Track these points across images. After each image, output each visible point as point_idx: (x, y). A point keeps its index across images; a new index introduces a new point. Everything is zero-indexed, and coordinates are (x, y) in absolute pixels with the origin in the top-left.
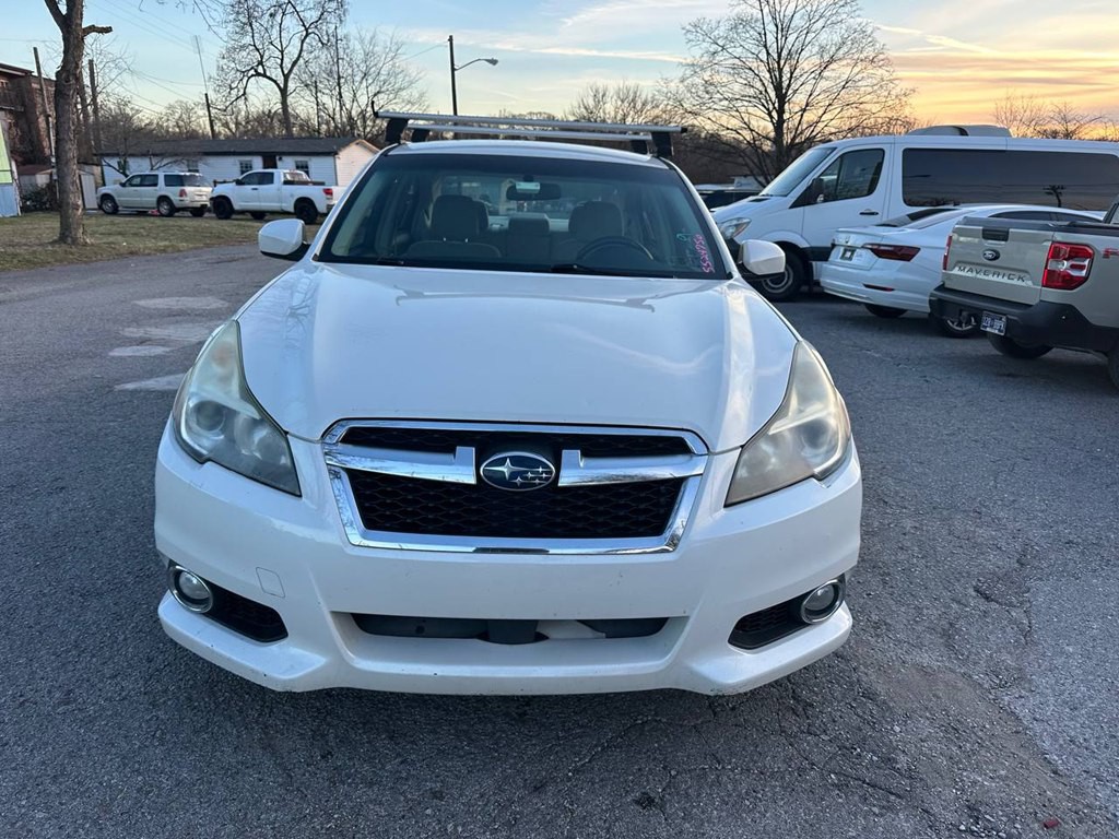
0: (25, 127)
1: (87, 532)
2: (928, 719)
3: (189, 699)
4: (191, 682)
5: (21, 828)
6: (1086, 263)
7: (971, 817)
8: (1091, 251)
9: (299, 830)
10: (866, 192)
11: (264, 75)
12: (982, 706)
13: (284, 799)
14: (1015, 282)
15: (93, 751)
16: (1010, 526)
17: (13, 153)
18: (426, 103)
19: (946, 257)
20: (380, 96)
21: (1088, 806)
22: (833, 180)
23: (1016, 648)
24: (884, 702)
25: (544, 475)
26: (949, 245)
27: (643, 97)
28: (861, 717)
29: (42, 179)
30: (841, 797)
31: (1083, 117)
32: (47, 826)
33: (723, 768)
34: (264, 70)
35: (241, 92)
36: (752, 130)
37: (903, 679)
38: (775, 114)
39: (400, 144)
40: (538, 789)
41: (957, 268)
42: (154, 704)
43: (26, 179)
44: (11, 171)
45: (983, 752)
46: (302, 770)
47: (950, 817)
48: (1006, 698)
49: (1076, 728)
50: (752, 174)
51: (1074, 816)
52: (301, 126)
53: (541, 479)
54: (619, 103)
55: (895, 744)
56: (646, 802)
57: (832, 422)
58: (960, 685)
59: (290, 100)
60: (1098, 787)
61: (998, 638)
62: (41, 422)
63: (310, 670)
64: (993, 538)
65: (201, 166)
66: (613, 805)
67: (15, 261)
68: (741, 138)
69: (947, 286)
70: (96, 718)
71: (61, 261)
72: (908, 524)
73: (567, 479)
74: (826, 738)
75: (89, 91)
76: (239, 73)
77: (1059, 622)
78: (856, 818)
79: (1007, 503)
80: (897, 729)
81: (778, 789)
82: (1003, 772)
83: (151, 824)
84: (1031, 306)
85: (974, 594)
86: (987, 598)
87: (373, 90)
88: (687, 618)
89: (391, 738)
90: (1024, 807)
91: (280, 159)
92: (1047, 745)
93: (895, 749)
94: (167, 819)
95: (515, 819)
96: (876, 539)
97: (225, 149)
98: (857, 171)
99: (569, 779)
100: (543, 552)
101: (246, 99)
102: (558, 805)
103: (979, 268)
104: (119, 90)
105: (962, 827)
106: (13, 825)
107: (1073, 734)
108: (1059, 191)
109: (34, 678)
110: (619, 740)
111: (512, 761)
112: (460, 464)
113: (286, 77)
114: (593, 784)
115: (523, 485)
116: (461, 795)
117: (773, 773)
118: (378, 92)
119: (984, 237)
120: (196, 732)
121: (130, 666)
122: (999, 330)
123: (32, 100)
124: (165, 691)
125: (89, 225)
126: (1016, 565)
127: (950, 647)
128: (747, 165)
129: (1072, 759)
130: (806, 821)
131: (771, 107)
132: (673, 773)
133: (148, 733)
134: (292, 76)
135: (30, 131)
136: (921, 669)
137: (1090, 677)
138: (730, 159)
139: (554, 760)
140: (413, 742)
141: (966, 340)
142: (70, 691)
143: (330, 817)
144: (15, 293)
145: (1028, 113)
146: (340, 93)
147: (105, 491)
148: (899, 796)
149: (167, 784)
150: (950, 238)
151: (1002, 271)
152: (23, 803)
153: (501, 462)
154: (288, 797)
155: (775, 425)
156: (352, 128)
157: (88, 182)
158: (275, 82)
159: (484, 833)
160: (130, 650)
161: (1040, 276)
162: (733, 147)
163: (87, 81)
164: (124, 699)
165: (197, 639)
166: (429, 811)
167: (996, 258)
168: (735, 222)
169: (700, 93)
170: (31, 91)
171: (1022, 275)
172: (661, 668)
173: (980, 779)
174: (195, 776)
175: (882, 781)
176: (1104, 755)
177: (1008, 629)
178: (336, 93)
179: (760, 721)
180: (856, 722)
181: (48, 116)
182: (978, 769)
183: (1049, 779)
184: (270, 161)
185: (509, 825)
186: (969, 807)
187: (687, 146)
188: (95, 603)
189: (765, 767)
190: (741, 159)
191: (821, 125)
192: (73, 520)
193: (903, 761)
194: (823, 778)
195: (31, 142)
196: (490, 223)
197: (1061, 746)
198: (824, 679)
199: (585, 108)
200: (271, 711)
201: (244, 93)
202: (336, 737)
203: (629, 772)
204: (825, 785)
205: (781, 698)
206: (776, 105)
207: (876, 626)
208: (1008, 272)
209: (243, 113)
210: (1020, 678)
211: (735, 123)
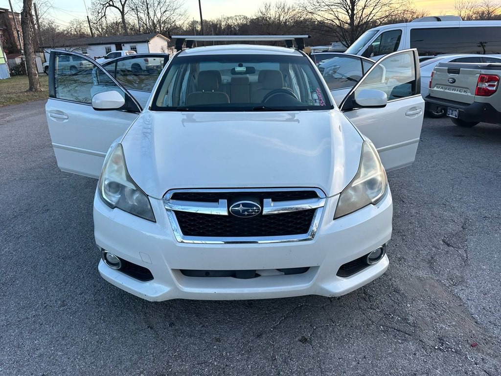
0: (8, 36)
1: (61, 230)
2: (422, 300)
3: (113, 302)
4: (113, 295)
5: (53, 359)
6: (496, 83)
7: (440, 343)
8: (498, 78)
9: (163, 357)
10: (393, 50)
11: (113, 6)
12: (445, 295)
13: (156, 344)
14: (463, 93)
15: (77, 326)
16: (459, 210)
17: (4, 49)
18: (188, 15)
19: (431, 82)
20: (167, 12)
21: (490, 337)
22: (378, 45)
23: (461, 267)
24: (403, 294)
25: (256, 211)
26: (432, 76)
27: (288, 6)
28: (393, 301)
29: (18, 61)
30: (385, 336)
31: (497, 5)
32: (63, 358)
33: (335, 325)
34: (113, 3)
35: (103, 15)
36: (339, 20)
37: (411, 283)
38: (350, 11)
39: (182, 51)
40: (259, 336)
41: (435, 88)
42: (99, 305)
43: (11, 60)
44: (4, 57)
45: (445, 315)
46: (162, 331)
47: (431, 343)
48: (456, 291)
49: (486, 303)
50: (340, 41)
51: (484, 341)
52: (131, 29)
53: (255, 212)
54: (277, 9)
55: (408, 312)
56: (304, 340)
57: (379, 179)
58: (436, 285)
59: (125, 16)
60: (495, 329)
61: (453, 263)
62: (34, 179)
63: (163, 293)
64: (451, 217)
65: (88, 50)
66: (290, 342)
67: (11, 101)
68: (334, 24)
69: (431, 95)
70: (76, 312)
71: (31, 100)
72: (413, 211)
73: (266, 211)
74: (378, 310)
75: (35, 17)
76: (101, 5)
77: (480, 255)
78: (392, 345)
79: (458, 200)
80: (409, 305)
81: (358, 333)
82: (454, 323)
83: (104, 356)
84: (469, 104)
85: (442, 243)
86: (448, 245)
87: (163, 9)
88: (319, 267)
89: (197, 316)
90: (463, 338)
91: (123, 45)
92: (473, 311)
93: (408, 314)
94: (110, 353)
95: (251, 349)
96: (399, 219)
97: (98, 42)
98: (389, 40)
99: (272, 331)
100: (256, 242)
101: (106, 17)
102: (268, 343)
103: (446, 87)
104: (48, 17)
105: (436, 347)
106: (49, 358)
107: (484, 305)
108: (484, 44)
109: (49, 296)
110: (291, 314)
111: (247, 324)
112: (221, 207)
113: (123, 6)
114: (281, 333)
115: (248, 215)
116: (228, 340)
117: (356, 327)
118: (166, 11)
119: (448, 73)
120: (117, 316)
121: (87, 289)
122: (455, 116)
123: (10, 23)
124: (103, 299)
125: (41, 81)
126: (461, 229)
127: (431, 267)
128: (337, 36)
129: (484, 317)
130: (371, 347)
131: (348, 8)
132: (314, 328)
133: (98, 317)
134: (126, 5)
135: (10, 38)
136: (419, 279)
137: (493, 280)
138: (329, 34)
139: (265, 324)
140: (207, 318)
141: (440, 119)
142: (64, 301)
143: (175, 351)
144: (13, 116)
145: (470, 4)
146: (148, 13)
147: (66, 210)
148: (410, 335)
149: (108, 339)
150: (433, 73)
151: (457, 89)
152: (52, 348)
153: (238, 206)
154: (158, 343)
155: (355, 182)
156: (155, 28)
157: (38, 60)
158: (118, 8)
159: (238, 355)
160: (86, 282)
161: (474, 89)
162: (331, 28)
163: (33, 13)
164: (87, 303)
165: (116, 280)
166: (215, 347)
167: (454, 82)
168: (333, 68)
169: (314, 3)
170: (9, 19)
171: (466, 90)
172: (309, 287)
173: (444, 326)
174: (119, 335)
175: (402, 328)
176: (497, 315)
177: (457, 259)
178: (146, 12)
179: (350, 304)
180: (391, 303)
181: (18, 31)
182: (443, 322)
183: (474, 325)
184: (119, 47)
185: (248, 352)
186: (439, 339)
187: (309, 28)
188: (69, 262)
189: (353, 324)
190: (334, 34)
191: (372, 15)
192: (55, 225)
193: (411, 319)
194: (377, 328)
195: (11, 43)
196: (222, 80)
197: (479, 311)
198: (377, 285)
199: (261, 12)
200: (147, 306)
201: (105, 15)
202: (175, 317)
203: (296, 328)
204: (378, 331)
205: (359, 293)
206: (351, 7)
207: (400, 259)
208: (459, 89)
209: (105, 24)
210: (462, 281)
211: (331, 17)
